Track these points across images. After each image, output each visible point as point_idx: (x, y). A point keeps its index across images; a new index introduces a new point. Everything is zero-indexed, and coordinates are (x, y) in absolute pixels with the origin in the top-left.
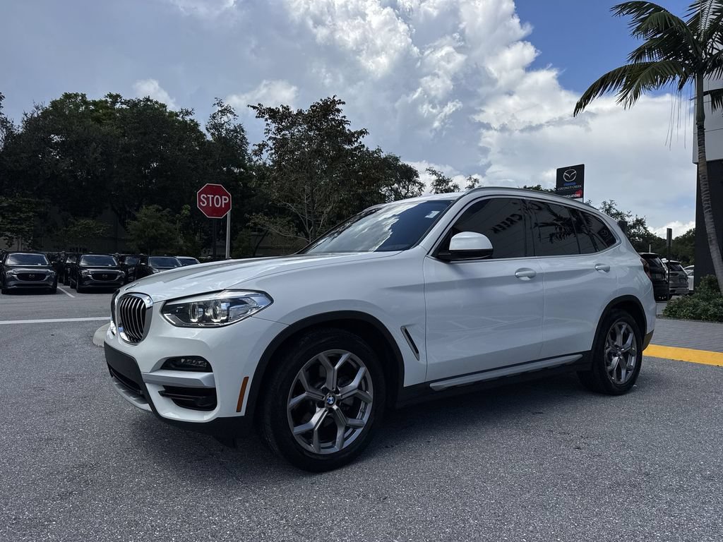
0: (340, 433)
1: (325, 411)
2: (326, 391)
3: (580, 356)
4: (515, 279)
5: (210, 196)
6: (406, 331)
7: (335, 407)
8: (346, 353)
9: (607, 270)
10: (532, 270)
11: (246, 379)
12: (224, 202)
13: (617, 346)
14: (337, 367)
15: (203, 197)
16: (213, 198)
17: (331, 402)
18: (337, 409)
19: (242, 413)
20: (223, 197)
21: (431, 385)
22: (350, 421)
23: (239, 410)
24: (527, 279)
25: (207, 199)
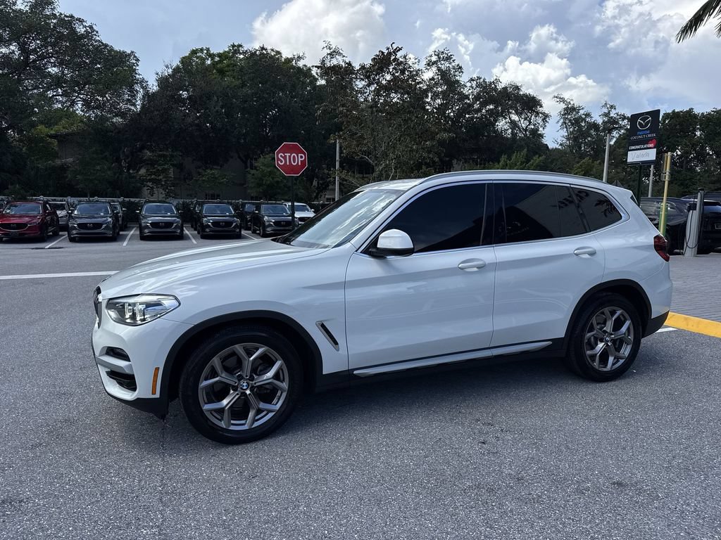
0: (251, 414)
1: (238, 394)
2: (240, 378)
3: (550, 343)
4: (461, 270)
5: (288, 155)
6: (323, 326)
7: (248, 392)
8: (262, 347)
9: (593, 254)
10: (482, 260)
11: (157, 369)
12: (300, 159)
13: (605, 332)
14: (252, 358)
15: (281, 156)
16: (290, 157)
17: (245, 388)
18: (250, 394)
19: (157, 395)
20: (300, 155)
21: (355, 372)
22: (262, 405)
23: (154, 393)
24: (475, 269)
25: (285, 158)
